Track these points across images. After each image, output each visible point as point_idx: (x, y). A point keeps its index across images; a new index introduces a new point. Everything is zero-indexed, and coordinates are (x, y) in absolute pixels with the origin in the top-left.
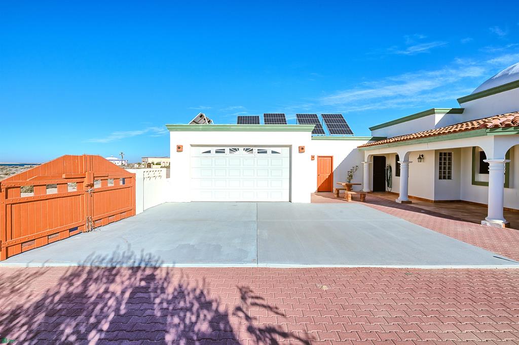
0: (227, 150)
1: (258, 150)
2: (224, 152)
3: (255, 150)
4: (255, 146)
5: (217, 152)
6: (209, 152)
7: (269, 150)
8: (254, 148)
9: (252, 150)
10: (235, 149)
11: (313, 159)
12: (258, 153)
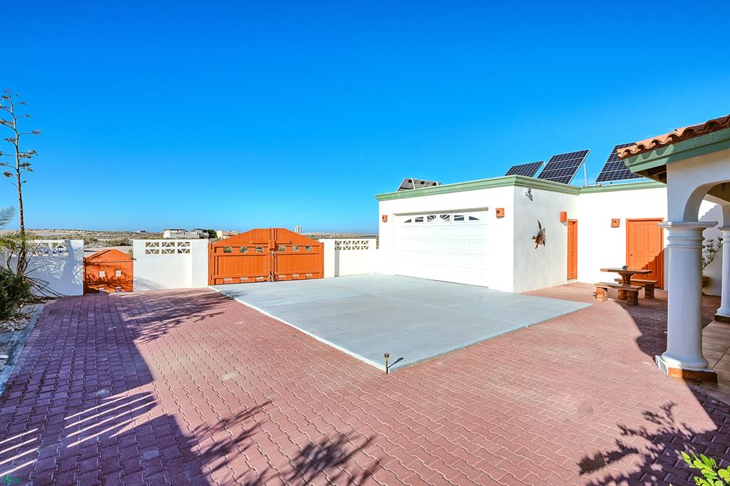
0: (425, 217)
1: (455, 216)
2: (422, 221)
3: (452, 216)
4: (452, 212)
5: (416, 221)
6: (410, 221)
7: (466, 215)
8: (450, 214)
9: (449, 217)
10: (432, 217)
11: (615, 224)
12: (455, 220)
